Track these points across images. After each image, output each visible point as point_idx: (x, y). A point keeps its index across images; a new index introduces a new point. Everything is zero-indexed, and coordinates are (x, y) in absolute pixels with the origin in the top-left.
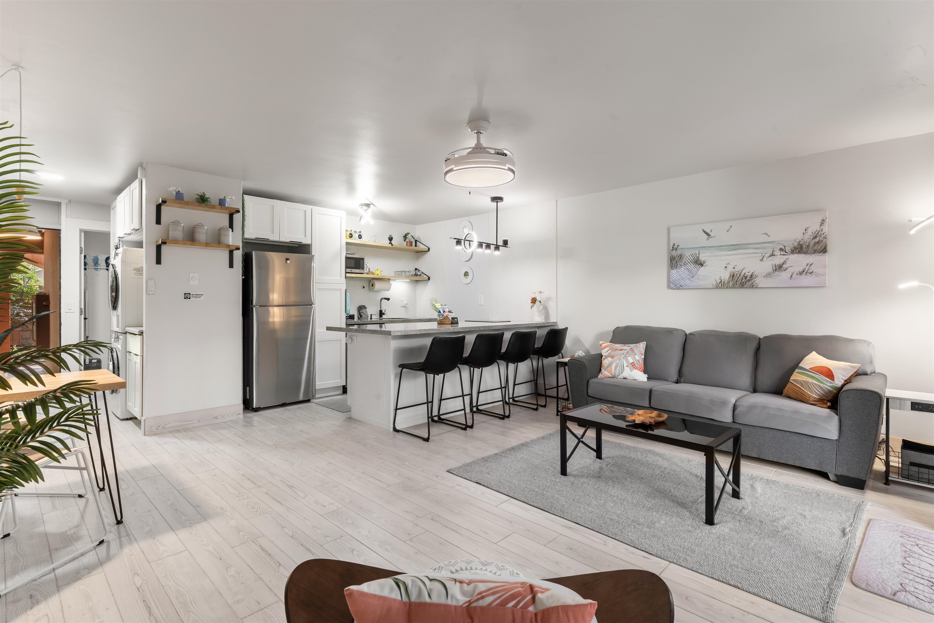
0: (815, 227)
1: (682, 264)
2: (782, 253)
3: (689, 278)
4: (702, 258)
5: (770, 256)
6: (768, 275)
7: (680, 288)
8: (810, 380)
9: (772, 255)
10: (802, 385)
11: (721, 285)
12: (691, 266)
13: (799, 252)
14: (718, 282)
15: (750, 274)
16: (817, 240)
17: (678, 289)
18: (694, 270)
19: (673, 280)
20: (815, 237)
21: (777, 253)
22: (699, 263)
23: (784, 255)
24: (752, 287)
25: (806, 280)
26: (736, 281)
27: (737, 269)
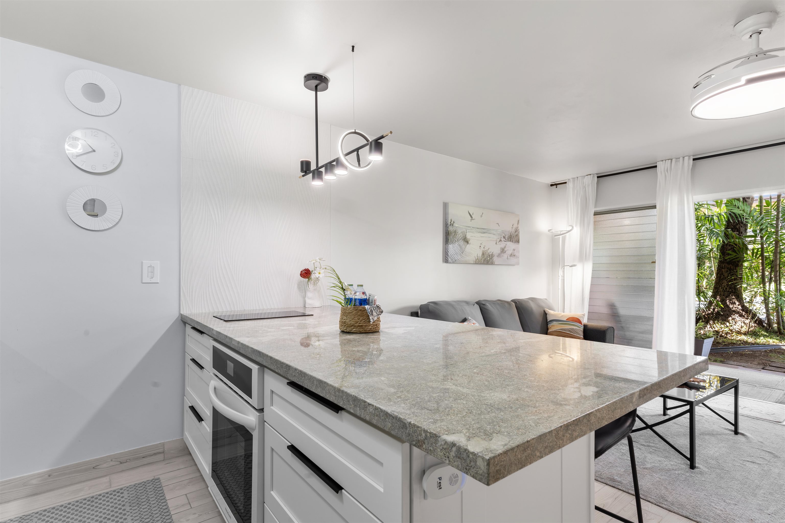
0: (515, 226)
1: (456, 240)
2: (505, 240)
3: (460, 253)
4: (469, 236)
5: (500, 241)
6: (499, 256)
7: (455, 262)
8: (574, 327)
9: (501, 241)
10: (570, 331)
11: (478, 262)
12: (462, 242)
13: (510, 241)
14: (476, 259)
15: (491, 253)
16: (516, 234)
17: (453, 263)
18: (463, 246)
19: (451, 255)
20: (516, 232)
21: (503, 239)
22: (466, 241)
23: (505, 241)
24: (492, 264)
25: (513, 260)
26: (485, 259)
27: (486, 249)
